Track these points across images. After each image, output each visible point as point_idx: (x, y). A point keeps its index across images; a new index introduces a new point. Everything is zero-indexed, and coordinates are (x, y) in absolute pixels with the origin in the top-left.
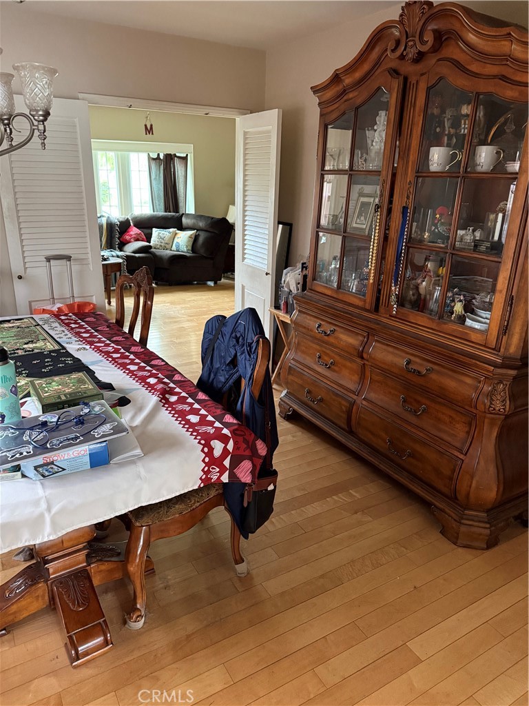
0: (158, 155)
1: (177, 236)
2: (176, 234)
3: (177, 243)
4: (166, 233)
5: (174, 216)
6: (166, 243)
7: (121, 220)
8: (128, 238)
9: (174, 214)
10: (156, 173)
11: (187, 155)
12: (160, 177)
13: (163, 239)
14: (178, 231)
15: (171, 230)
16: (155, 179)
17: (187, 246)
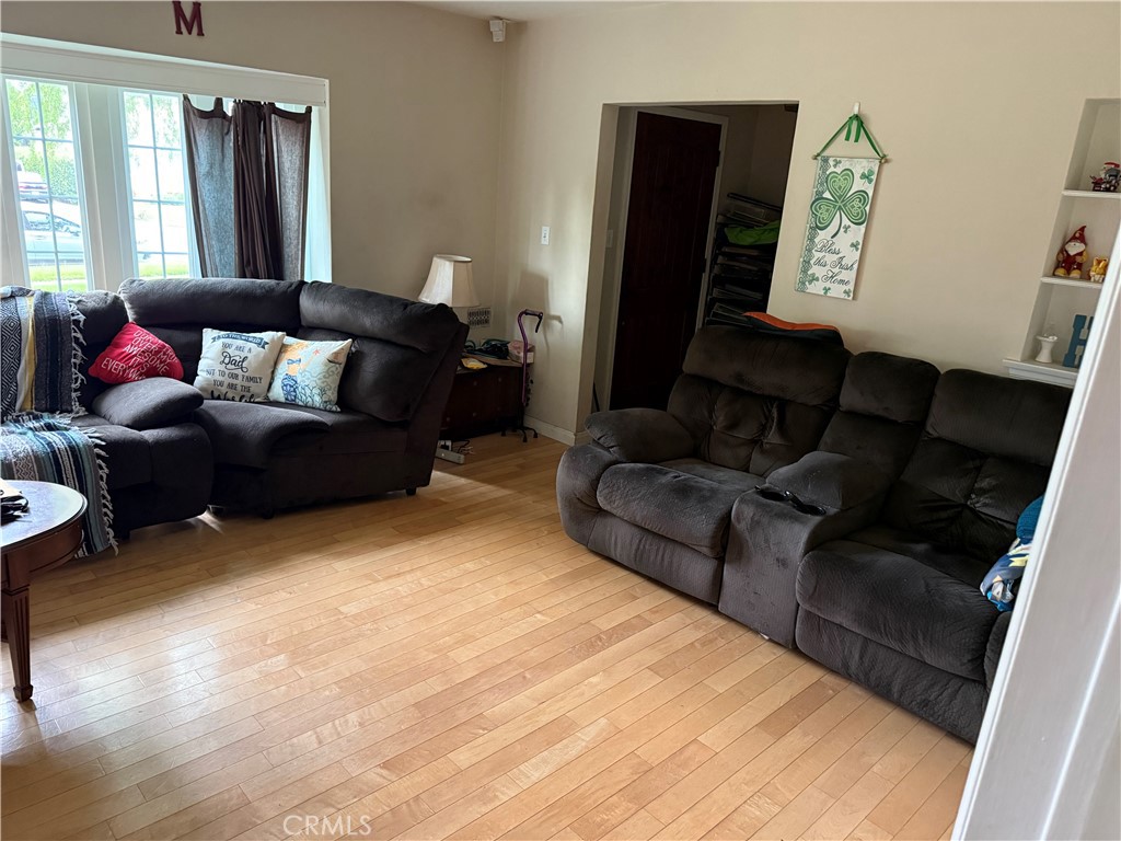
0: (219, 102)
1: (286, 356)
2: (283, 348)
3: (288, 377)
4: (251, 347)
5: (271, 290)
6: (251, 379)
7: (91, 304)
8: (115, 365)
9: (272, 282)
10: (211, 156)
11: (309, 110)
12: (222, 170)
13: (239, 364)
14: (289, 340)
15: (268, 336)
16: (209, 174)
17: (323, 392)
